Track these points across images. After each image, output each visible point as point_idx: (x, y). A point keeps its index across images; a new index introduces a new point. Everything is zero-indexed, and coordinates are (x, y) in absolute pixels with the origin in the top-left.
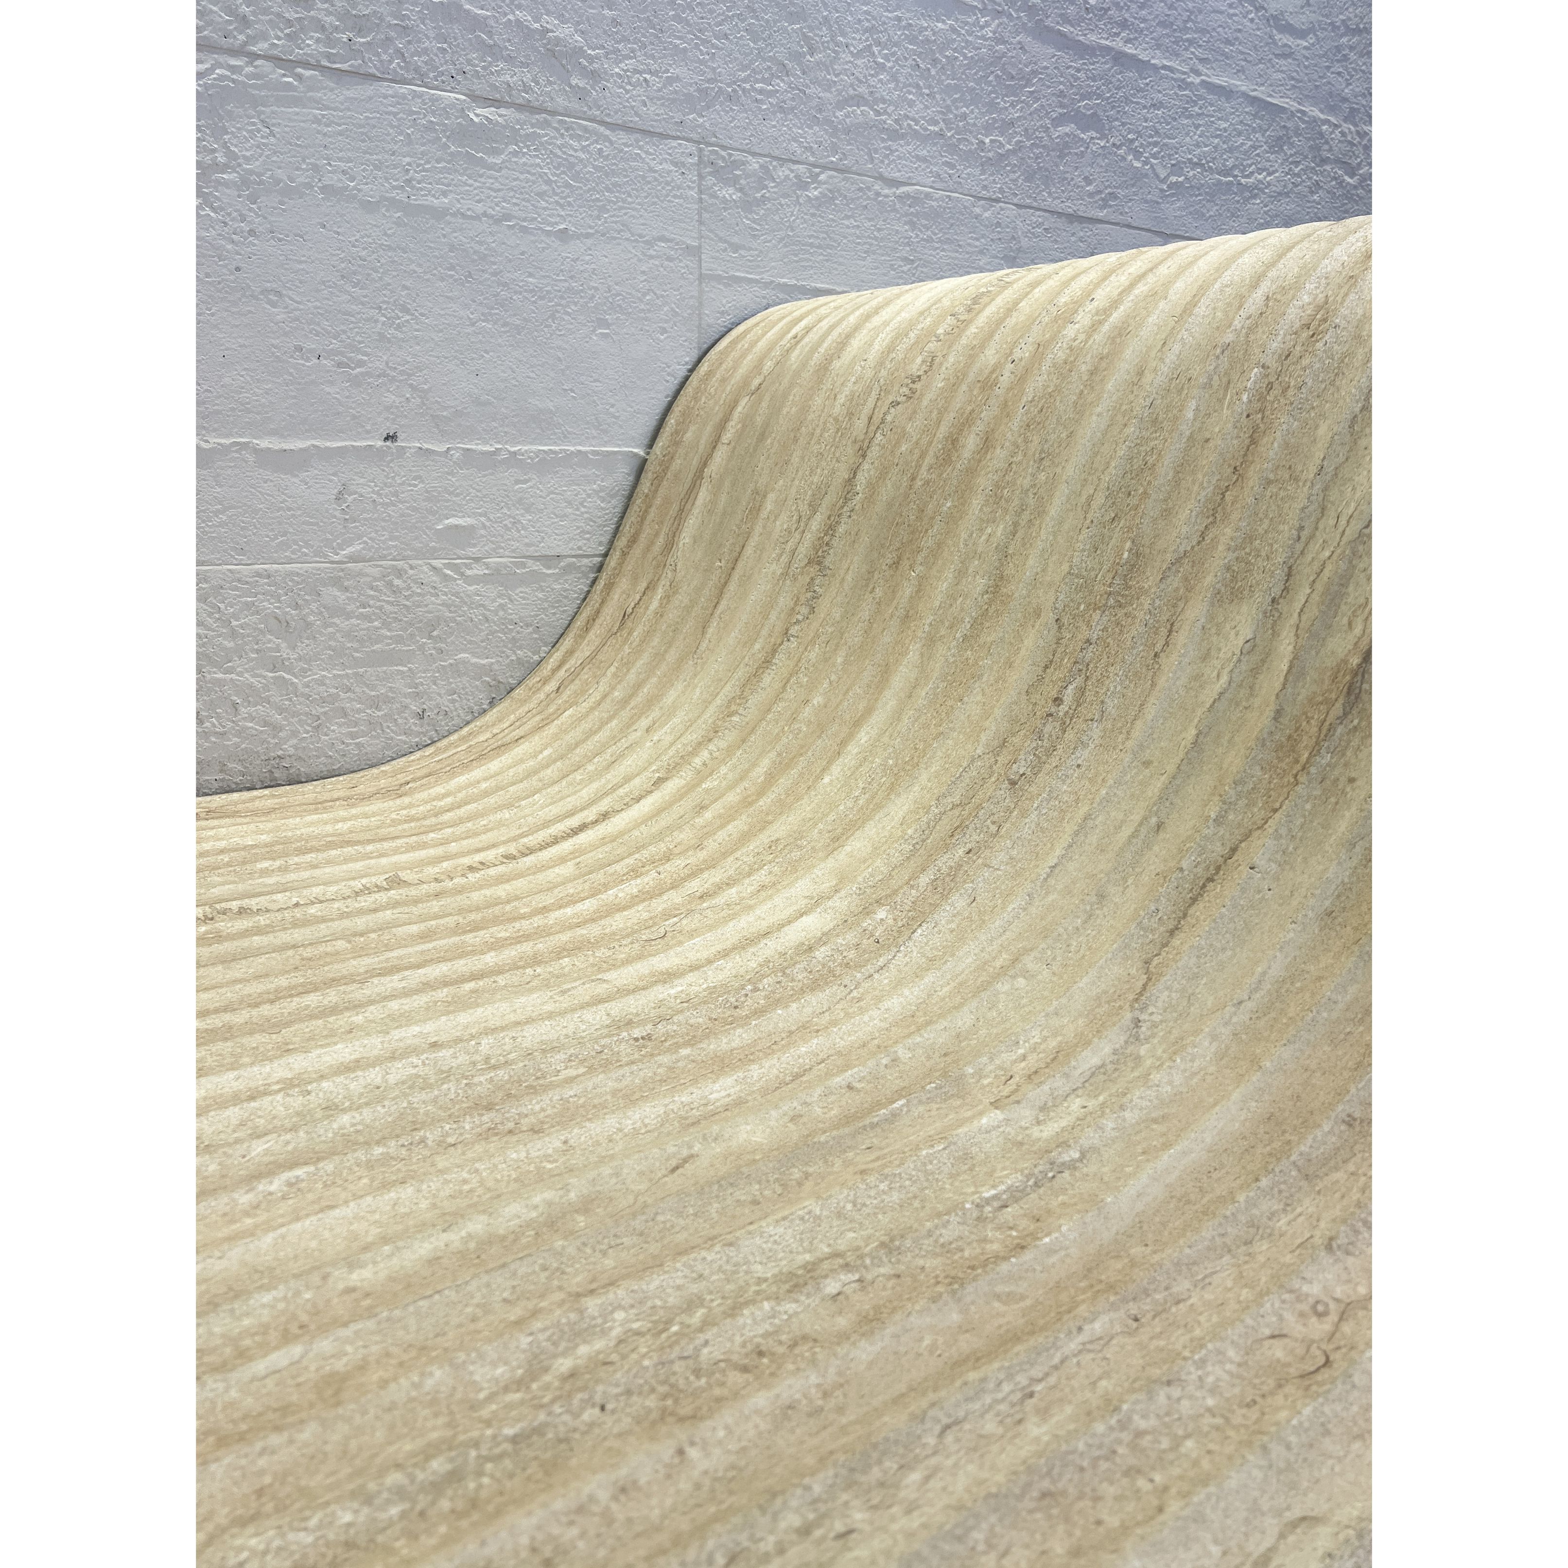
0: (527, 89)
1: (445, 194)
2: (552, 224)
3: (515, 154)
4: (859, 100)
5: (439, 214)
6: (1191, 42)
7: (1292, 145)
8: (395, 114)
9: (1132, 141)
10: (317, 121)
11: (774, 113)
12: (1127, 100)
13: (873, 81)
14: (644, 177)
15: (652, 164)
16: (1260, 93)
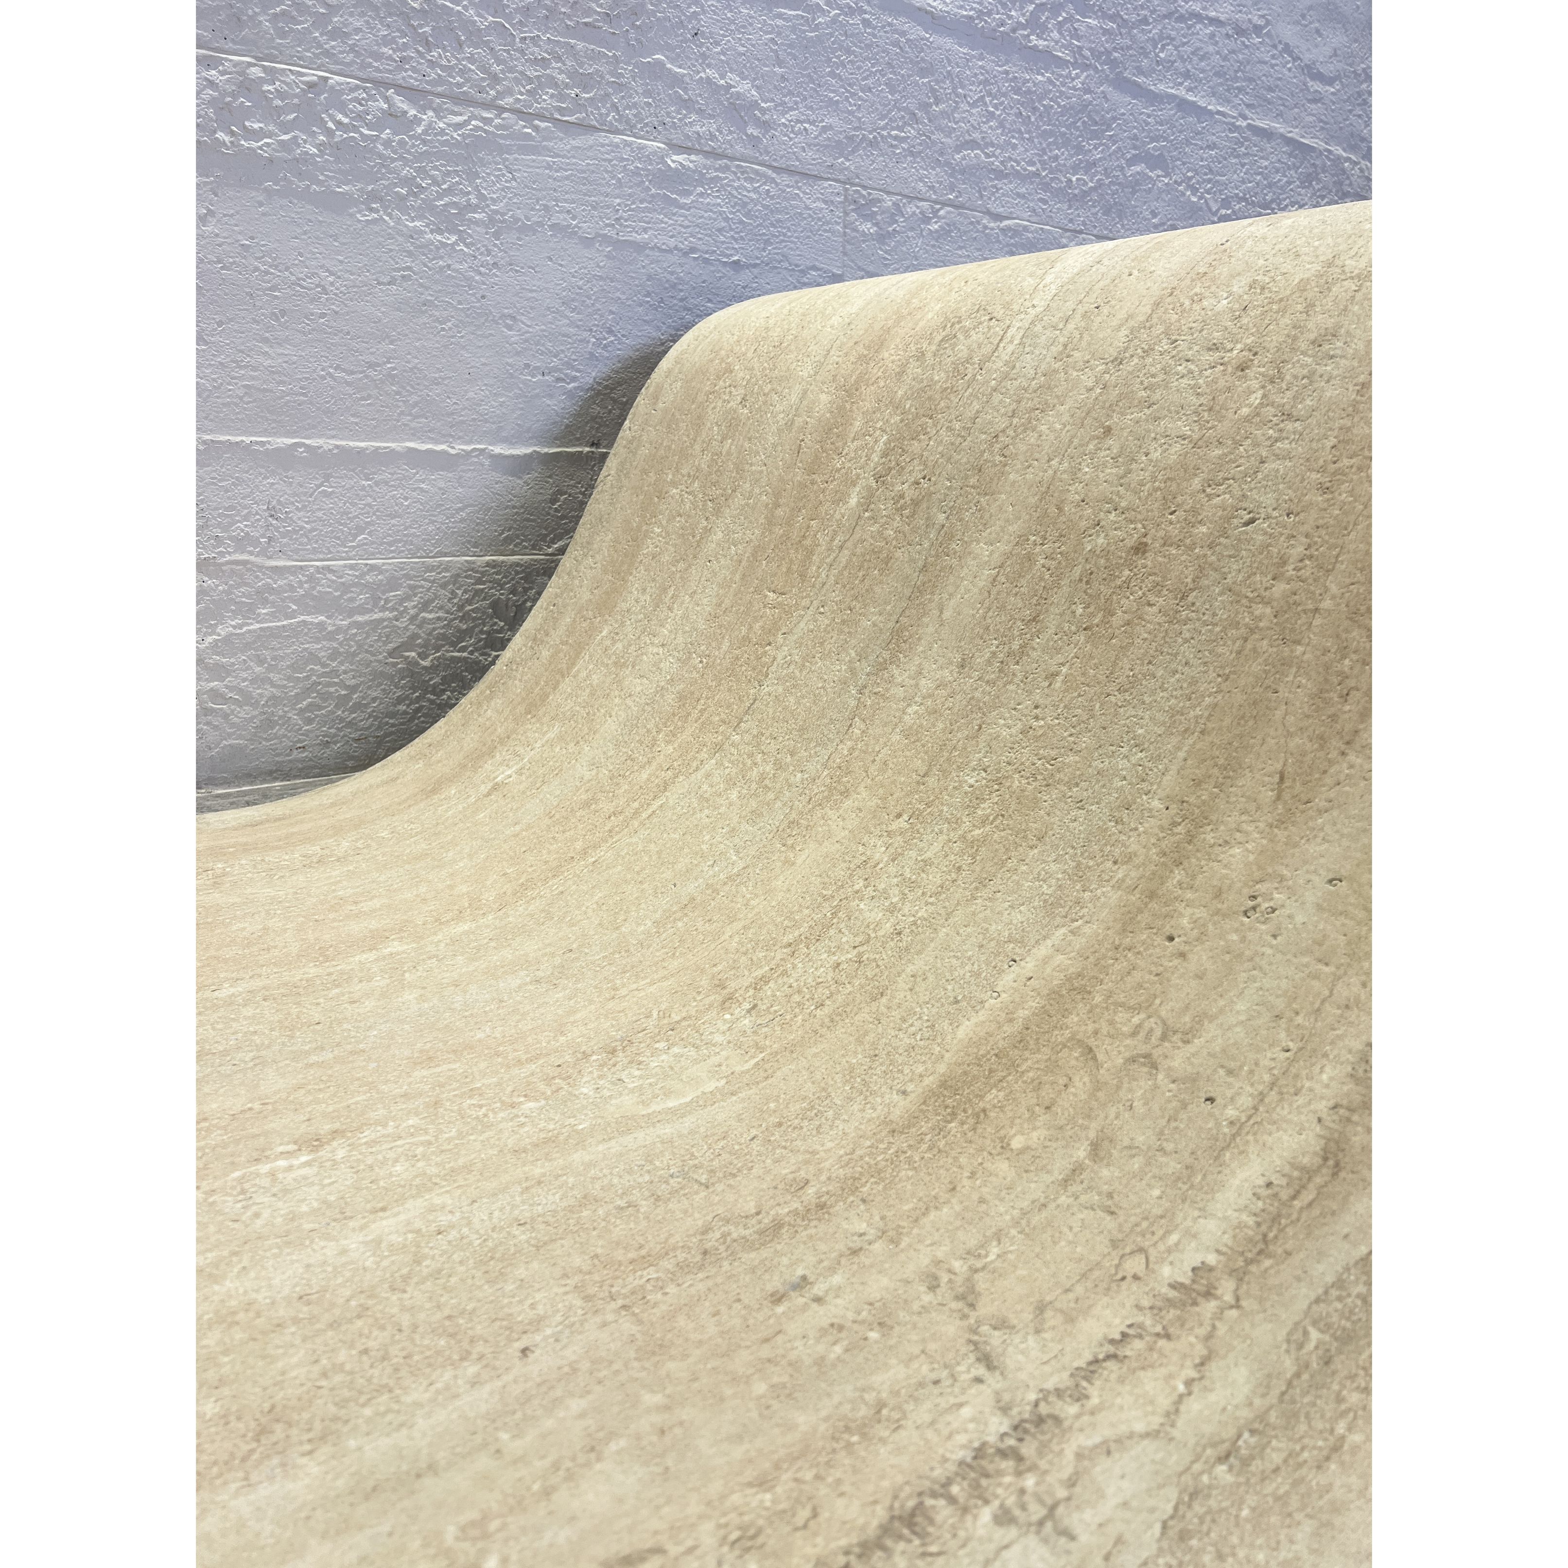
0: (712, 137)
1: (645, 230)
2: (728, 256)
3: (701, 195)
4: (973, 144)
5: (640, 247)
6: (1240, 89)
7: (1319, 181)
8: (610, 161)
9: (1190, 178)
10: (549, 167)
11: (905, 157)
12: (1188, 143)
13: (985, 128)
14: (801, 214)
15: (808, 202)
16: (1295, 134)
